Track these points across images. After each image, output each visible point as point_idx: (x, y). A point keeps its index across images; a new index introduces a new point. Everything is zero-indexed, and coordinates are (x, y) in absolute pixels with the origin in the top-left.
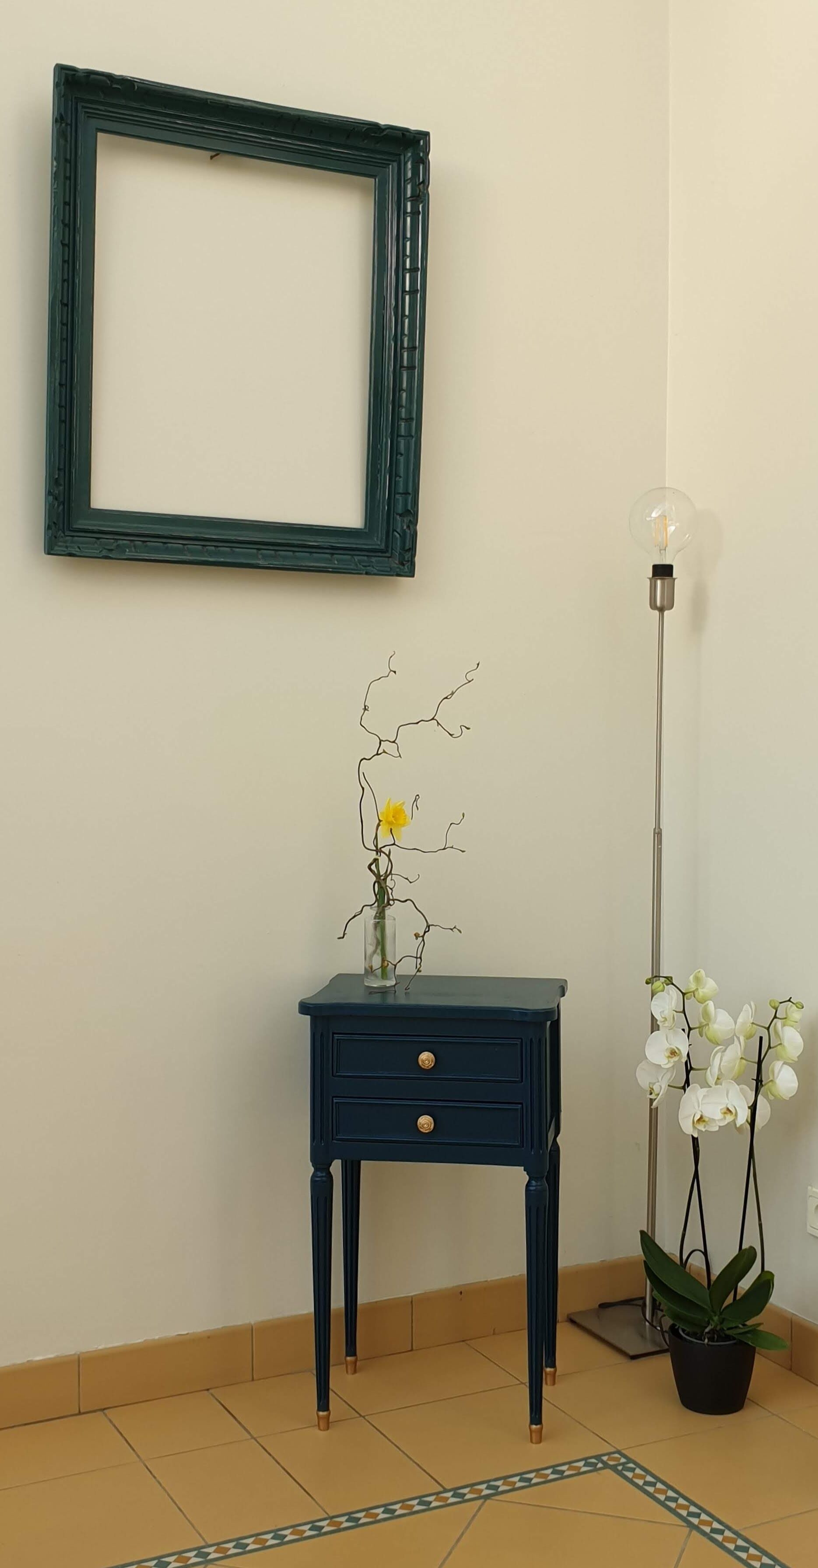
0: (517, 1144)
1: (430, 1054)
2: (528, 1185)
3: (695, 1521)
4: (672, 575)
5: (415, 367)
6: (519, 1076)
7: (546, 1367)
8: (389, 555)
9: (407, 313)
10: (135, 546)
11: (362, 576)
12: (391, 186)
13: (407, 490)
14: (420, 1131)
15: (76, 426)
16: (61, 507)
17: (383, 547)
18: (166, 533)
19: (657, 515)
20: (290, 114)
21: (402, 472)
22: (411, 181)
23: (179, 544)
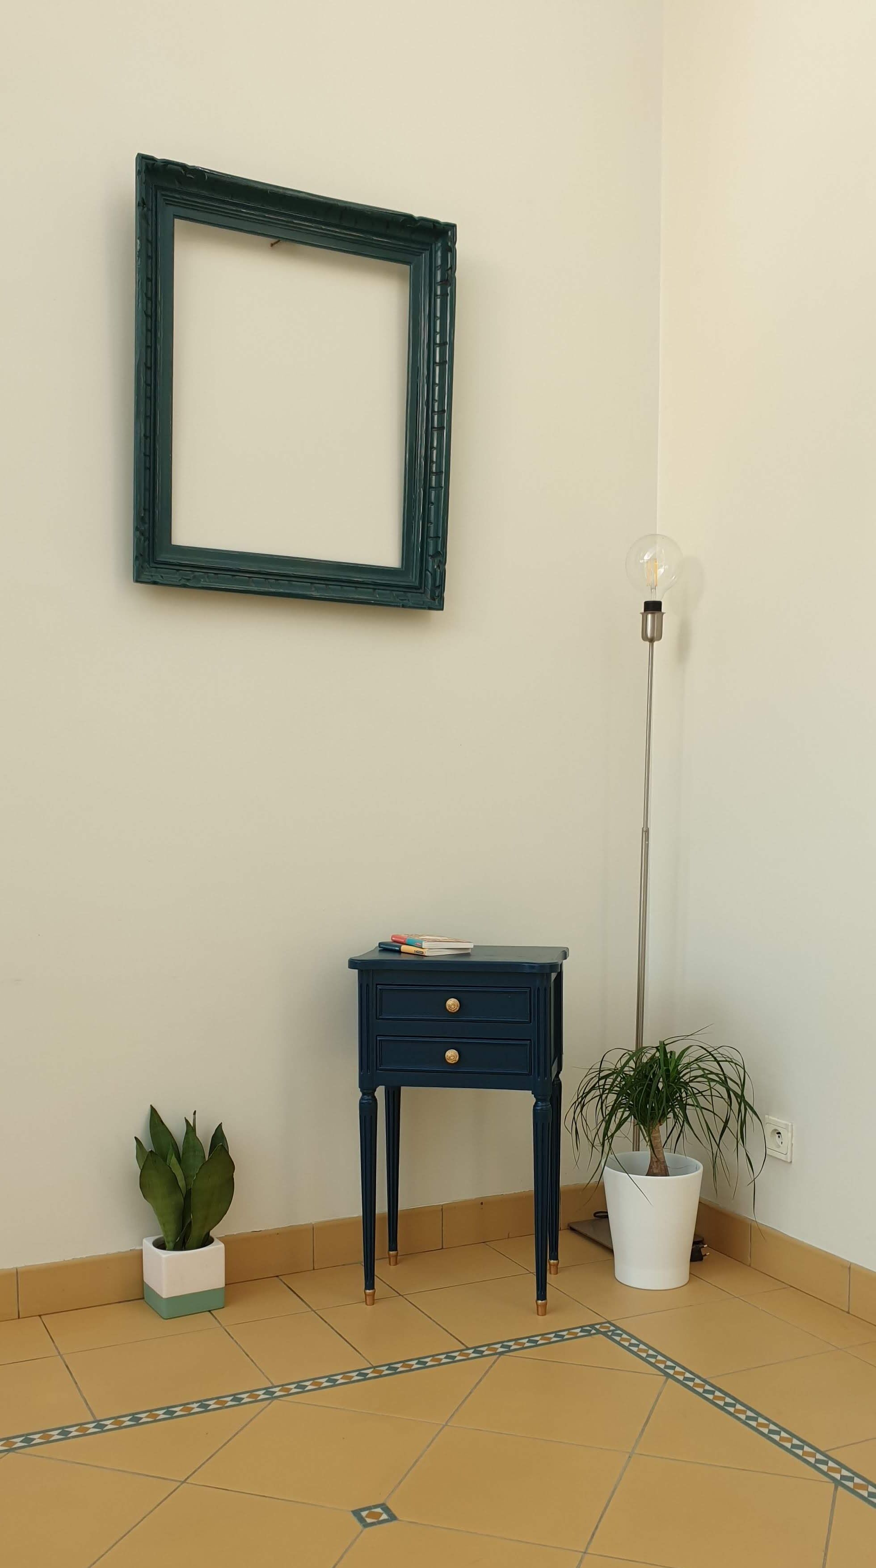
0: (527, 1073)
1: (455, 1000)
2: (535, 1106)
3: (671, 1372)
4: (661, 610)
5: (444, 428)
6: (529, 1018)
7: (550, 1259)
8: (423, 592)
9: (437, 382)
10: (208, 577)
11: (399, 608)
12: (424, 270)
13: (437, 534)
14: (447, 1062)
15: (159, 472)
16: (147, 543)
17: (417, 584)
18: (234, 568)
19: (649, 558)
20: (338, 205)
21: (432, 518)
22: (441, 267)
23: (246, 577)
